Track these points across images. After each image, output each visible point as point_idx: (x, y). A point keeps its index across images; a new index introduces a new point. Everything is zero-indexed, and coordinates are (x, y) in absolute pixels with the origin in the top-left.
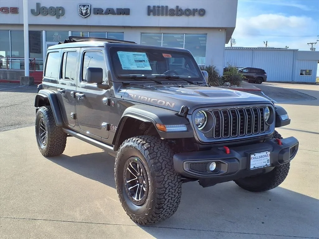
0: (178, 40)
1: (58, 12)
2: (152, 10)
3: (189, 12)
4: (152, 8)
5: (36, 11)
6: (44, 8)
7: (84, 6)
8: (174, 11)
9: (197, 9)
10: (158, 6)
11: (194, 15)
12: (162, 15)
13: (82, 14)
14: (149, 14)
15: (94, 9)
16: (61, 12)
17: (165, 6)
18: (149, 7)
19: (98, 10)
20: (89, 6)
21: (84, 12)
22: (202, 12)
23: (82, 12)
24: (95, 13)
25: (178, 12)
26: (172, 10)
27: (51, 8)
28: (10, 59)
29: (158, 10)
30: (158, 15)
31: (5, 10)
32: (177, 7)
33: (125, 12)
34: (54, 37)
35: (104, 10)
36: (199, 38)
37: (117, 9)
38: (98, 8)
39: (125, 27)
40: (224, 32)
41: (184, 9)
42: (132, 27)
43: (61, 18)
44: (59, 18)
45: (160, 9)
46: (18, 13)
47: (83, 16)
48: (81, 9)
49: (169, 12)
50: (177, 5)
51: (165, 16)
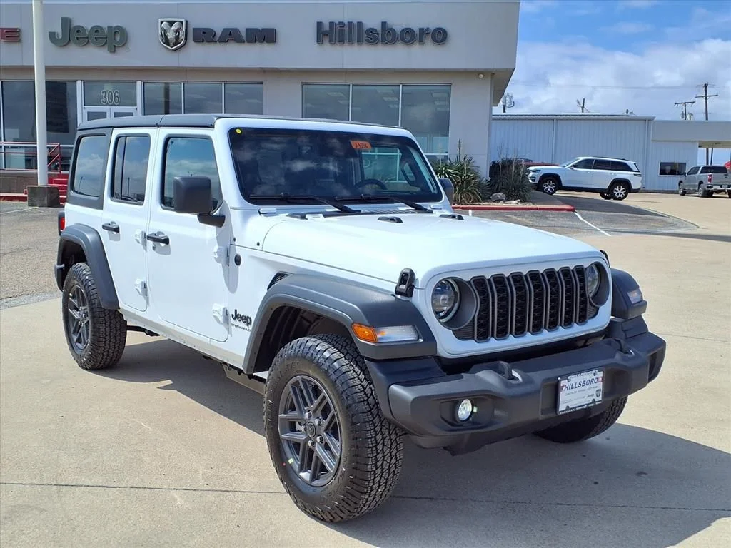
0: (385, 99)
1: (113, 38)
2: (326, 31)
3: (410, 37)
4: (327, 27)
5: (60, 37)
6: (79, 30)
7: (171, 23)
8: (377, 34)
9: (428, 29)
10: (340, 23)
11: (421, 42)
12: (351, 42)
13: (167, 42)
14: (319, 41)
15: (195, 30)
16: (118, 38)
17: (355, 22)
18: (319, 25)
19: (204, 33)
20: (182, 23)
21: (171, 35)
22: (440, 36)
23: (166, 37)
24: (196, 40)
25: (385, 35)
26: (372, 32)
27: (97, 30)
29: (341, 31)
30: (341, 42)
32: (384, 24)
33: (266, 36)
34: (104, 95)
35: (219, 33)
36: (434, 95)
37: (247, 30)
38: (204, 29)
39: (265, 71)
40: (489, 79)
41: (398, 29)
42: (281, 71)
43: (119, 51)
44: (114, 51)
45: (346, 28)
46: (20, 41)
47: (169, 45)
48: (165, 31)
49: (365, 36)
50: (384, 21)
51: (356, 44)
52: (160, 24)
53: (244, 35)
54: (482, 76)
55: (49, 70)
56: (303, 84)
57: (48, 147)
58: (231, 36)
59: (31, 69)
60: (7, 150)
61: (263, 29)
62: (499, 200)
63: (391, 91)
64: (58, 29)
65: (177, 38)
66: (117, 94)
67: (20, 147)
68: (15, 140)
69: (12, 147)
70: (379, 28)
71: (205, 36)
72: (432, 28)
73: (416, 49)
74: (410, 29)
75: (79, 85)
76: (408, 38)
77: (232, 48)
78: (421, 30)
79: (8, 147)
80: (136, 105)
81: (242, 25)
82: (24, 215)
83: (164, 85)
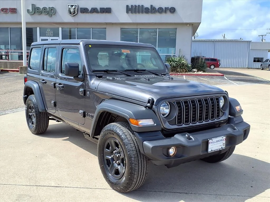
0: (152, 34)
1: (51, 12)
2: (130, 9)
3: (161, 10)
4: (130, 7)
5: (31, 11)
6: (38, 8)
7: (72, 6)
8: (149, 9)
9: (168, 8)
10: (135, 5)
11: (166, 12)
12: (139, 12)
13: (70, 13)
14: (127, 12)
15: (81, 8)
16: (52, 11)
18: (127, 6)
19: (84, 9)
20: (76, 6)
21: (72, 10)
22: (173, 10)
23: (70, 11)
24: (81, 12)
25: (152, 10)
26: (147, 9)
28: (9, 52)
30: (135, 12)
31: (5, 10)
32: (151, 6)
33: (107, 11)
34: (47, 32)
35: (90, 9)
36: (170, 32)
37: (100, 8)
39: (107, 24)
40: (191, 26)
41: (157, 8)
42: (113, 24)
43: (53, 16)
44: (51, 17)
45: (137, 8)
46: (16, 13)
48: (70, 9)
49: (144, 10)
51: (141, 13)
52: (68, 6)
53: (99, 10)
54: (188, 25)
55: (27, 23)
56: (121, 29)
57: (27, 52)
58: (94, 10)
59: (21, 23)
61: (106, 8)
62: (195, 72)
63: (154, 31)
64: (30, 9)
65: (74, 11)
66: (52, 32)
67: (16, 52)
68: (15, 49)
69: (13, 52)
70: (150, 7)
72: (170, 7)
73: (164, 15)
74: (162, 8)
75: (38, 29)
76: (161, 11)
77: (95, 15)
78: (166, 8)
79: (12, 52)
80: (59, 37)
82: (18, 77)
83: (69, 29)
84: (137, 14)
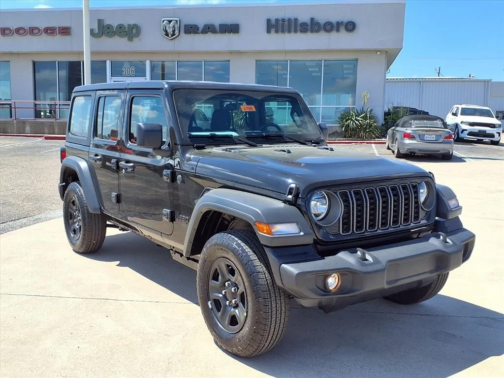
1: (131, 32)
2: (273, 25)
3: (330, 27)
4: (273, 22)
5: (97, 31)
6: (109, 27)
7: (170, 22)
8: (308, 26)
9: (342, 22)
10: (282, 19)
11: (338, 30)
12: (289, 32)
13: (167, 35)
14: (269, 31)
15: (185, 26)
16: (134, 31)
17: (293, 18)
18: (269, 21)
19: (191, 27)
20: (177, 21)
21: (170, 31)
22: (351, 27)
23: (166, 31)
24: (186, 32)
25: (313, 26)
26: (304, 25)
27: (120, 27)
28: (57, 105)
29: (283, 25)
30: (283, 32)
31: (50, 31)
32: (312, 19)
33: (233, 29)
34: (124, 69)
35: (201, 27)
36: (344, 66)
37: (220, 25)
38: (191, 25)
39: (231, 52)
40: (384, 55)
41: (322, 22)
42: (242, 52)
43: (135, 40)
44: (132, 41)
45: (286, 23)
46: (70, 35)
47: (168, 36)
48: (166, 27)
49: (299, 28)
50: (312, 17)
51: (293, 33)
52: (162, 21)
53: (218, 28)
54: (379, 53)
55: (93, 53)
56: (257, 61)
58: (209, 29)
59: (82, 53)
60: (61, 107)
61: (231, 25)
63: (315, 65)
64: (95, 27)
65: (174, 31)
66: (133, 69)
69: (63, 105)
70: (309, 22)
71: (191, 29)
72: (345, 21)
73: (334, 34)
74: (330, 22)
75: (108, 63)
76: (328, 27)
77: (210, 37)
78: (338, 23)
79: (61, 104)
80: (146, 76)
81: (217, 22)
83: (161, 63)
84: (287, 35)
